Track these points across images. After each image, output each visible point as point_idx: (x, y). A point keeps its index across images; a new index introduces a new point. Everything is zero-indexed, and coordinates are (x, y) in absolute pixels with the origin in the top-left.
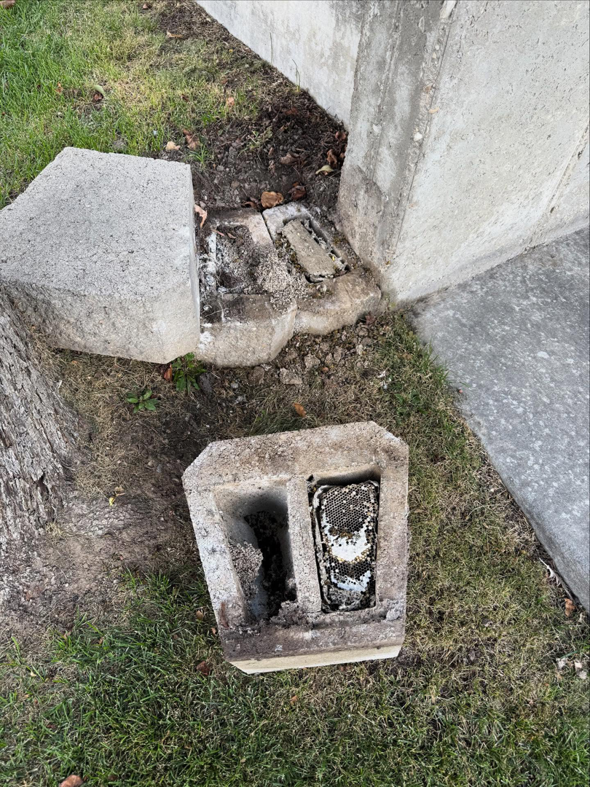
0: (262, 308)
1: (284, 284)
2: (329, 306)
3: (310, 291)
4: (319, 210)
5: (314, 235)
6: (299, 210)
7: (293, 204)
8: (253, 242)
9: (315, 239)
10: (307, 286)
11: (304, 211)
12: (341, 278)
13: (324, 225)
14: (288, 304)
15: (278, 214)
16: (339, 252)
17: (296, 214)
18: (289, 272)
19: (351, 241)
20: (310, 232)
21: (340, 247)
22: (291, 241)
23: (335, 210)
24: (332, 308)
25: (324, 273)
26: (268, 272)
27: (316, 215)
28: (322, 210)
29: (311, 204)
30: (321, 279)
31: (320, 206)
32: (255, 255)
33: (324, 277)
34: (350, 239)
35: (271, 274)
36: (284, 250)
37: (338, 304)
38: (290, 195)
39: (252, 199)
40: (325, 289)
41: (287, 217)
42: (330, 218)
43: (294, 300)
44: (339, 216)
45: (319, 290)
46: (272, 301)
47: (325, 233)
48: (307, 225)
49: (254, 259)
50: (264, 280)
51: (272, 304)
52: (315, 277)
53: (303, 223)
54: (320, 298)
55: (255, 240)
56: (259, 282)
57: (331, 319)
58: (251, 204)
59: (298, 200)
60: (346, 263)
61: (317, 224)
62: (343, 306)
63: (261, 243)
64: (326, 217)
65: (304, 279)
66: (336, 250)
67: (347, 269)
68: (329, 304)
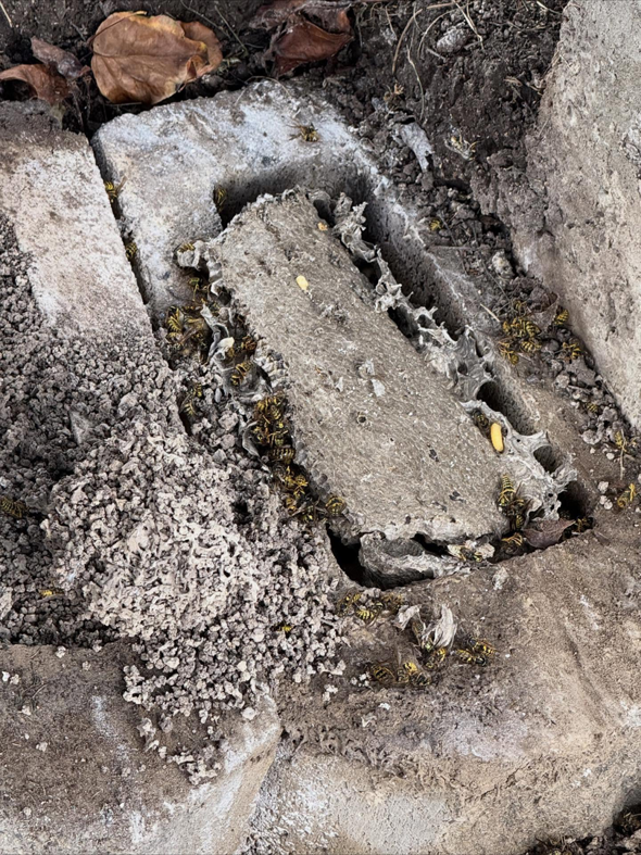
0: (73, 738)
1: (216, 600)
2: (465, 737)
3: (362, 635)
4: (421, 146)
5: (391, 294)
6: (308, 135)
7: (274, 90)
8: (39, 317)
9: (395, 314)
10: (340, 607)
11: (337, 137)
12: (537, 562)
13: (446, 233)
14: (228, 713)
15: (191, 147)
16: (528, 399)
17: (290, 152)
18: (244, 516)
19: (602, 347)
20: (370, 272)
21: (536, 373)
22: (258, 325)
23: (518, 164)
24: (484, 749)
25: (440, 529)
26: (127, 521)
27: (405, 170)
28: (440, 150)
29: (381, 107)
30: (423, 562)
31: (434, 128)
32: (47, 397)
33: (437, 549)
34: (596, 332)
35: (138, 538)
36: (217, 372)
37: (518, 727)
38: (262, 39)
39: (42, 49)
40: (446, 630)
41: (242, 168)
42: (485, 200)
43: (266, 694)
44: (541, 199)
45: (410, 634)
46: (137, 692)
47: (454, 281)
48: (351, 224)
49: (38, 421)
50: (97, 565)
51: (134, 715)
52: (393, 548)
53: (326, 214)
54: (418, 685)
55: (49, 301)
56: (68, 574)
57: (472, 812)
58: (37, 77)
59: (308, 74)
60: (568, 473)
61: (406, 219)
62: (551, 743)
63: (85, 321)
64: (463, 188)
65: (324, 562)
66: (513, 385)
67: (574, 503)
68: (469, 728)
